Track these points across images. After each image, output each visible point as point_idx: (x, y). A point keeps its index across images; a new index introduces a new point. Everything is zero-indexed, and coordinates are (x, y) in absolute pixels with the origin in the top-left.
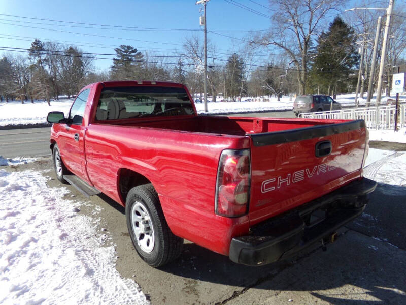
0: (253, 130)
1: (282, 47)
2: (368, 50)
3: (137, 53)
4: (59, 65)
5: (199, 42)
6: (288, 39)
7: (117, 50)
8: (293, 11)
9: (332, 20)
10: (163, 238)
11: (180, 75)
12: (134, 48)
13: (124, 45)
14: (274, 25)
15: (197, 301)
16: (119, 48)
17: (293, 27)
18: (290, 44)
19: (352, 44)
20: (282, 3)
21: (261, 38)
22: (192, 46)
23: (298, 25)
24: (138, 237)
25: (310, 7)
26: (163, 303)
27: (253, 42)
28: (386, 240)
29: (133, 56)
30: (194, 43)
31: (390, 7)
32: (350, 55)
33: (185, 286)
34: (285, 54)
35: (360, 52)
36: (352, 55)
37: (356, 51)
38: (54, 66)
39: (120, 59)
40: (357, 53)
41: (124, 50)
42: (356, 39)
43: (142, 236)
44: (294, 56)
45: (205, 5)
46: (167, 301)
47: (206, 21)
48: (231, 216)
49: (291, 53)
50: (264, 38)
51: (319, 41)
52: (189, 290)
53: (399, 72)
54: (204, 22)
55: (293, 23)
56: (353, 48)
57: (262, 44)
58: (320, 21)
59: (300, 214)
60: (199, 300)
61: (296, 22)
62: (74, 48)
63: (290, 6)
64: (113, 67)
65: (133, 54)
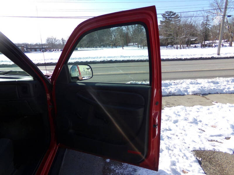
3: (175, 15)
7: (163, 15)
11: (206, 28)
12: (174, 12)
13: (168, 11)
16: (165, 13)
22: (217, 4)
39: (164, 20)
41: (167, 14)
65: (173, 16)
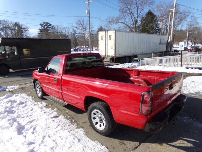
0: (132, 74)
1: (125, 24)
2: (163, 25)
3: (51, 26)
4: (9, 32)
5: (84, 21)
6: (127, 20)
7: (41, 25)
8: (129, 7)
9: (147, 12)
10: (110, 124)
11: (74, 37)
12: (50, 24)
13: (45, 22)
14: (120, 14)
15: (126, 147)
16: (42, 23)
17: (129, 15)
18: (128, 22)
19: (156, 23)
20: (124, 3)
21: (115, 20)
23: (131, 14)
24: (95, 124)
25: (137, 5)
26: (114, 149)
27: (111, 21)
28: (189, 117)
29: (50, 28)
30: (81, 21)
31: (174, 9)
32: (156, 28)
33: (119, 142)
34: (126, 28)
35: (160, 27)
36: (157, 28)
37: (158, 26)
38: (7, 33)
39: (43, 29)
40: (159, 27)
41: (44, 24)
42: (158, 21)
43: (97, 123)
44: (130, 29)
45: (89, 5)
46: (115, 148)
47: (89, 12)
48: (146, 115)
49: (129, 27)
50: (116, 20)
51: (141, 21)
52: (122, 144)
53: (182, 41)
54: (89, 13)
55: (129, 13)
56: (157, 25)
57: (115, 22)
58: (141, 12)
59: (165, 111)
60: (127, 147)
61: (131, 12)
62: (17, 23)
63: (127, 4)
64: (39, 33)
65: (50, 27)
